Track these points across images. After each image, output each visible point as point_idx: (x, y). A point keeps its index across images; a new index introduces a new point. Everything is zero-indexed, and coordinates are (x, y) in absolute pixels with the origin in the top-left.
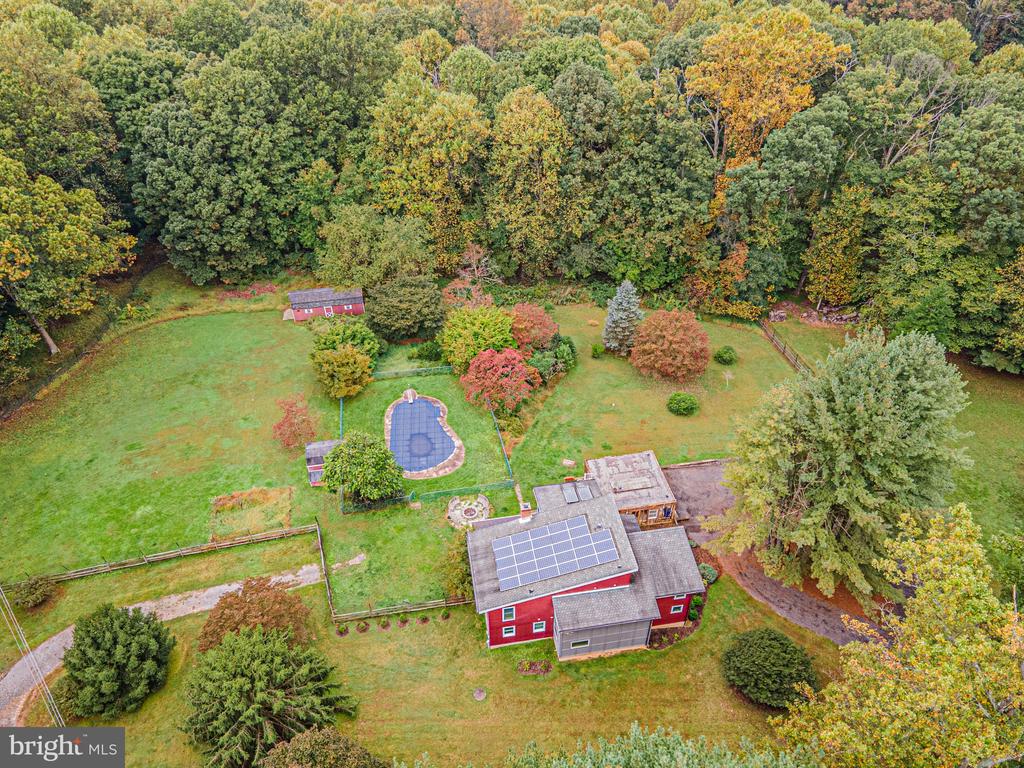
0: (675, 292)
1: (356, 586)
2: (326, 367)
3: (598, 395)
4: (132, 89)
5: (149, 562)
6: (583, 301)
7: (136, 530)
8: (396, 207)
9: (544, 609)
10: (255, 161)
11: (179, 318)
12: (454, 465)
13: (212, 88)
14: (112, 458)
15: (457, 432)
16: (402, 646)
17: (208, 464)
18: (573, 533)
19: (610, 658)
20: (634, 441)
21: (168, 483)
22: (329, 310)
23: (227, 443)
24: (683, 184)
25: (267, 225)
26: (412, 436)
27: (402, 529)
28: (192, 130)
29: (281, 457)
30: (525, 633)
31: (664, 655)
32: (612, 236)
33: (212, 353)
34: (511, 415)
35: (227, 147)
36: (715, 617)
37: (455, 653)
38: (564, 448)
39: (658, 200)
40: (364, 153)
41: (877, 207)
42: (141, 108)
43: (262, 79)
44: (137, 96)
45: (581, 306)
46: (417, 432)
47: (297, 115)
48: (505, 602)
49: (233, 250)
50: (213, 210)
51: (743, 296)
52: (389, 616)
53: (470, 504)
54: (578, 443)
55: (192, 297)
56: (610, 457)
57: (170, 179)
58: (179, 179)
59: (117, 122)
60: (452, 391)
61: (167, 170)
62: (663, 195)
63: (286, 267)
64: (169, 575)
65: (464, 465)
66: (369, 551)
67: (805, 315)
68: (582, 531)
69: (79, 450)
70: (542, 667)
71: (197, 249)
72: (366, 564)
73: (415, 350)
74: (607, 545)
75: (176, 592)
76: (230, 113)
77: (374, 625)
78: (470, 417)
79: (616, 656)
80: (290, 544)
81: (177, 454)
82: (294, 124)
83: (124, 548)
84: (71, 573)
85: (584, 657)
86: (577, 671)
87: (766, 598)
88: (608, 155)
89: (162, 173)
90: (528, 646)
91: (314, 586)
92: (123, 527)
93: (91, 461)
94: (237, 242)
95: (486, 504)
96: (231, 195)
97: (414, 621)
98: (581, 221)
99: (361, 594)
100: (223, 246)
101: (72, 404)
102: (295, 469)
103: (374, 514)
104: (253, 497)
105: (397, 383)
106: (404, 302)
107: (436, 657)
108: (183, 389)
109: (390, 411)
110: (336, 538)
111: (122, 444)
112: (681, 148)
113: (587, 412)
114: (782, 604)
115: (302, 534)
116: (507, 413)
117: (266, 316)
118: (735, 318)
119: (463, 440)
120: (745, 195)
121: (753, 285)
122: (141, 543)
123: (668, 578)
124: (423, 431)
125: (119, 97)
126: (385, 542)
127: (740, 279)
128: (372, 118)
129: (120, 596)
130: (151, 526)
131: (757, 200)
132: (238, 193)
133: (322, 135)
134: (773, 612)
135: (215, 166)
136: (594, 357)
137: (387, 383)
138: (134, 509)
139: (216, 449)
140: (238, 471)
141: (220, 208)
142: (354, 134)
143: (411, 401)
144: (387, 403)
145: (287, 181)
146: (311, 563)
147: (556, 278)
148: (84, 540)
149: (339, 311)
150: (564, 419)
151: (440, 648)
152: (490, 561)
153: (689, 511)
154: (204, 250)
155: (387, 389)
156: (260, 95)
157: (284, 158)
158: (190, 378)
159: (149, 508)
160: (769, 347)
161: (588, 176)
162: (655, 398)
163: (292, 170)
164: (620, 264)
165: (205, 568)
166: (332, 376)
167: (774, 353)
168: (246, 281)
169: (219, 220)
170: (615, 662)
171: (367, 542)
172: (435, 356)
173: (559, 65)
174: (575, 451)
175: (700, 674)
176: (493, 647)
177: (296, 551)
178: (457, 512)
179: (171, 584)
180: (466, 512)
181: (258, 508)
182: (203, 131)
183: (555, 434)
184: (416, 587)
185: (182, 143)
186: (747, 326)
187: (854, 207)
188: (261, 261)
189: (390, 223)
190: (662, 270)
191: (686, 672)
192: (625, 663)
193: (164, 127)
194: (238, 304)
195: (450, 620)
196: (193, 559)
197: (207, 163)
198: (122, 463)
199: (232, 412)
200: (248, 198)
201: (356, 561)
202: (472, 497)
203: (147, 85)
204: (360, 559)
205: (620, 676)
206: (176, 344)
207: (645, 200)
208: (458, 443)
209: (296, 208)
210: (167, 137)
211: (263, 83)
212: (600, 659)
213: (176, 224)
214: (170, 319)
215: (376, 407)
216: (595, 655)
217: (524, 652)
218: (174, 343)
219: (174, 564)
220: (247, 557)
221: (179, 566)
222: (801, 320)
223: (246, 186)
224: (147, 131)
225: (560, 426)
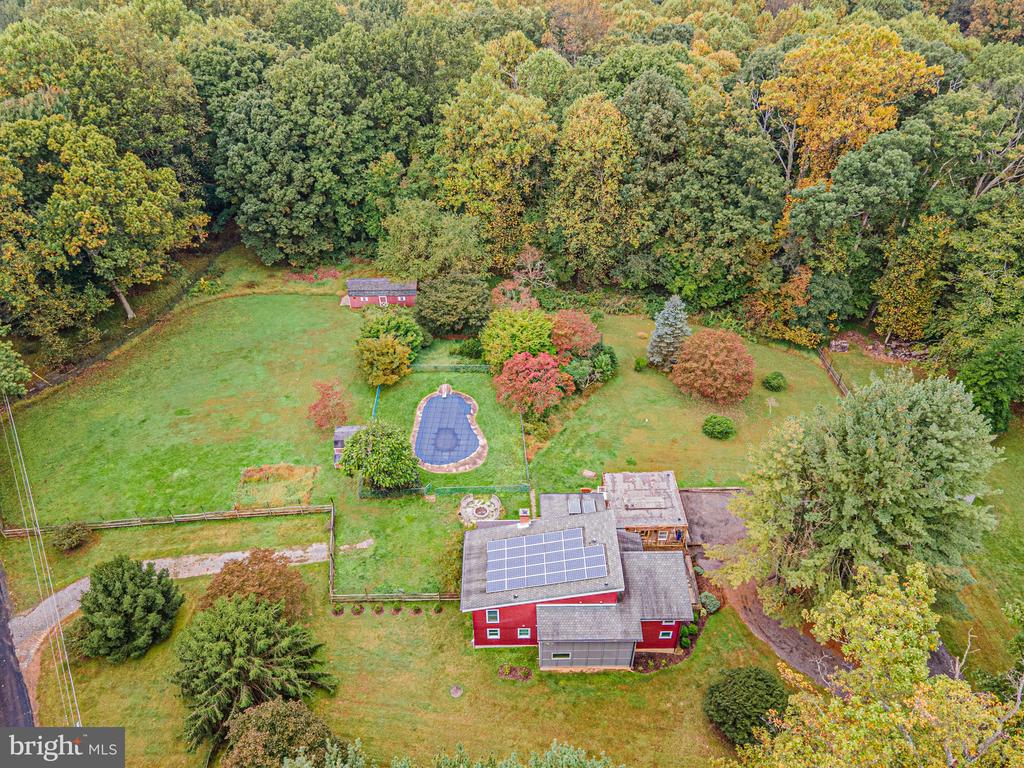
0: (734, 311)
1: (359, 569)
2: (367, 355)
3: (633, 409)
4: (225, 77)
5: (176, 522)
6: (636, 312)
7: (170, 490)
8: (458, 204)
9: (528, 616)
10: (328, 151)
11: (246, 295)
12: (475, 463)
13: (294, 80)
14: (162, 421)
15: (484, 431)
16: (391, 633)
17: (245, 435)
18: (567, 545)
19: (592, 674)
20: (660, 459)
21: (206, 450)
22: (383, 300)
23: (266, 418)
24: (746, 201)
25: (335, 213)
26: (440, 429)
27: (413, 520)
28: (271, 118)
29: (313, 437)
30: (509, 638)
31: (647, 680)
32: (671, 248)
33: (269, 332)
34: (539, 420)
35: (303, 136)
36: (709, 648)
37: (441, 647)
38: (587, 459)
39: (719, 216)
40: (433, 150)
41: (957, 240)
42: (231, 96)
43: (341, 73)
44: (229, 84)
45: (634, 317)
46: (444, 426)
47: (373, 109)
48: (489, 604)
49: (301, 234)
50: (285, 195)
51: (803, 321)
52: (384, 603)
53: (483, 503)
54: (602, 455)
55: (260, 276)
56: (628, 473)
57: (248, 163)
58: (256, 164)
59: (208, 107)
60: (486, 391)
61: (246, 154)
62: (725, 211)
63: (352, 254)
64: (192, 536)
65: (484, 464)
66: (377, 537)
67: (871, 347)
68: (576, 543)
69: (135, 410)
70: (522, 673)
71: (267, 231)
72: (372, 549)
73: (457, 346)
74: (598, 561)
75: (194, 552)
76: (310, 104)
77: (368, 609)
78: (499, 417)
79: (598, 674)
80: (306, 521)
81: (219, 423)
82: (368, 117)
83: (157, 506)
84: (107, 523)
85: (565, 670)
86: (557, 683)
87: (768, 637)
88: (672, 166)
89: (241, 156)
90: (512, 651)
91: (320, 564)
92: (159, 487)
93: (144, 421)
94: (304, 226)
95: (498, 504)
96: (302, 182)
97: (407, 610)
98: (639, 231)
99: (362, 577)
100: (292, 230)
101: (137, 366)
102: (323, 450)
103: (389, 502)
104: (280, 471)
105: (435, 377)
106: (454, 299)
107: (421, 648)
108: (236, 363)
109: (423, 403)
110: (349, 521)
111: (173, 408)
112: (749, 163)
113: (619, 425)
114: (784, 646)
115: (318, 512)
116: (537, 417)
117: (325, 300)
118: (790, 343)
119: (487, 439)
120: (810, 217)
121: (814, 311)
122: (173, 503)
123: (657, 602)
124: (451, 426)
125: (212, 84)
126: (394, 531)
127: (800, 303)
128: (443, 117)
129: (145, 550)
130: (184, 488)
131: (821, 223)
132: (310, 181)
133: (394, 130)
134: (772, 652)
135: (290, 153)
136: (636, 370)
137: (426, 376)
138: (173, 470)
139: (254, 422)
140: (271, 446)
141: (291, 193)
142: (426, 130)
143: (445, 396)
144: (422, 396)
145: (357, 172)
146: (321, 541)
147: (614, 286)
148: (125, 494)
149: (393, 302)
150: (594, 429)
151: (427, 640)
152: (482, 561)
153: (703, 537)
154: (275, 233)
155: (424, 381)
156: (339, 88)
157: (357, 150)
158: (244, 353)
159: (185, 471)
160: (824, 377)
161: (652, 187)
162: (692, 418)
163: (363, 161)
164: (677, 278)
165: (223, 534)
166: (371, 364)
167: (828, 384)
168: (312, 265)
169: (290, 205)
170: (596, 679)
171: (377, 528)
172: (476, 354)
173: (633, 73)
174: (598, 463)
175: (682, 704)
176: (477, 647)
177: (308, 529)
178: (468, 511)
179: (192, 545)
180: (478, 510)
181: (283, 483)
182: (282, 120)
183: (581, 443)
184: (416, 578)
185: (262, 130)
186: (805, 354)
187: (932, 238)
188: (326, 247)
189: (448, 219)
190: (721, 287)
191: (668, 700)
192: (606, 681)
193: (247, 114)
194: (300, 286)
195: (442, 615)
196: (217, 524)
197: (283, 150)
198: (170, 426)
199: (276, 389)
200: (318, 186)
201: (363, 545)
202: (486, 497)
203: (238, 73)
204: (367, 544)
205: (599, 694)
206: (237, 320)
207: (707, 215)
208: (482, 441)
209: (364, 198)
210: (249, 123)
211: (342, 76)
212: (582, 674)
213: (250, 206)
214: (237, 295)
215: (411, 399)
216: (577, 669)
217: (507, 655)
218: (235, 318)
219: (198, 526)
220: (265, 528)
221: (202, 529)
222: (865, 352)
223: (318, 174)
224: (233, 116)
225: (588, 435)
